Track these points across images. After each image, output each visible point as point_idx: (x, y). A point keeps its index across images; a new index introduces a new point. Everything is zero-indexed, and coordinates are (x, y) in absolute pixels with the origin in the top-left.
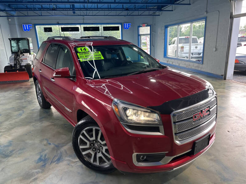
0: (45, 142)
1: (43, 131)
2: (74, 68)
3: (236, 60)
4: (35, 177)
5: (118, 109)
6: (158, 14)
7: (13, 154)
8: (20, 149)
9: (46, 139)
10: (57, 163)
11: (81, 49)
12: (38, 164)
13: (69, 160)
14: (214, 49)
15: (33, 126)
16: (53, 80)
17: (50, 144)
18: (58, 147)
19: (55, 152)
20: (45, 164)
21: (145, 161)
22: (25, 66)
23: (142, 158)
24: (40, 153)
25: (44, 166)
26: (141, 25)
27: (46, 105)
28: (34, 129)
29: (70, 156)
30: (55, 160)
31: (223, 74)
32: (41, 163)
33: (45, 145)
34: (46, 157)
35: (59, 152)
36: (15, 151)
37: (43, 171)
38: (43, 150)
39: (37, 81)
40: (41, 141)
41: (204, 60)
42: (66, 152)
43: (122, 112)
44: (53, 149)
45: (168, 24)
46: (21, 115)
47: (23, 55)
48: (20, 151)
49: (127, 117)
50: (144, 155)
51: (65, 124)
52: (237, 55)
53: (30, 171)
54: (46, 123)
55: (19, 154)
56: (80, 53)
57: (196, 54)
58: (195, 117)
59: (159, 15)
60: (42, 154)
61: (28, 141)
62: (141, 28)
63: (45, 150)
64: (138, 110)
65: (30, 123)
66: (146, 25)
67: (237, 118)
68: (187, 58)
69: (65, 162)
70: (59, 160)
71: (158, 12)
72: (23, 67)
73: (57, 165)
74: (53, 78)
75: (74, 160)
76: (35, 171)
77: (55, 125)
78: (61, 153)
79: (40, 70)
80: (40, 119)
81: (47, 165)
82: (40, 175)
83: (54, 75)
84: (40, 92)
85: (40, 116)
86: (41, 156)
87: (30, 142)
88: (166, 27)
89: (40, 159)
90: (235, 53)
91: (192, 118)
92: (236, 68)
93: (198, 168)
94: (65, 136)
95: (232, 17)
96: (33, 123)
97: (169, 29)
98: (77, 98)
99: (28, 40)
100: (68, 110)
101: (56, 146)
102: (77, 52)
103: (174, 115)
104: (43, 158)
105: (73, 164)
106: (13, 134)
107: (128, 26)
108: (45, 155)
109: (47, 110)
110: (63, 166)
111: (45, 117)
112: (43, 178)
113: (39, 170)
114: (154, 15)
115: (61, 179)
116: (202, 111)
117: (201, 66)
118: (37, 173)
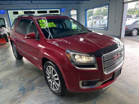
0: (22, 79)
1: (20, 73)
2: (38, 32)
3: (126, 28)
4: (19, 100)
5: (69, 55)
7: (3, 87)
8: (7, 84)
9: (23, 77)
10: (32, 91)
11: (41, 21)
12: (20, 92)
13: (39, 88)
14: (114, 22)
15: (13, 70)
16: (24, 41)
17: (25, 80)
18: (31, 81)
19: (30, 84)
20: (24, 92)
21: (87, 85)
22: (3, 35)
23: (85, 84)
24: (20, 85)
25: (24, 93)
27: (19, 57)
28: (14, 72)
29: (39, 86)
30: (30, 89)
31: (119, 35)
32: (22, 92)
33: (22, 81)
34: (24, 88)
35: (32, 84)
36: (4, 85)
37: (24, 96)
38: (22, 84)
39: (13, 43)
40: (20, 79)
41: (108, 28)
42: (36, 84)
43: (72, 57)
44: (28, 83)
45: (87, 8)
46: (4, 64)
47: (2, 28)
48: (7, 86)
49: (76, 60)
50: (86, 82)
51: (33, 68)
52: (126, 25)
53: (15, 97)
54: (21, 68)
55: (7, 87)
56: (41, 23)
57: (103, 25)
58: (114, 58)
59: (82, 3)
60: (21, 86)
61: (11, 79)
62: (71, 11)
63: (23, 84)
64: (82, 55)
65: (11, 68)
66: (74, 9)
67: (131, 58)
68: (99, 27)
69: (37, 90)
70: (33, 89)
71: (81, 1)
72: (2, 36)
73: (32, 92)
74: (24, 40)
75: (42, 88)
76: (19, 96)
77: (27, 69)
78: (33, 85)
79: (15, 36)
80: (17, 66)
81: (26, 92)
82: (22, 99)
83: (26, 37)
84: (15, 49)
85: (17, 64)
86: (21, 87)
87: (13, 79)
88: (86, 10)
89: (21, 89)
90: (125, 24)
91: (113, 58)
92: (126, 32)
93: (115, 87)
94: (34, 75)
95: (123, 3)
96: (13, 69)
97: (87, 11)
98: (41, 51)
99: (4, 19)
100: (36, 59)
101: (30, 81)
102: (39, 23)
103: (103, 57)
104: (22, 88)
105: (42, 91)
106: (1, 76)
108: (24, 87)
109: (20, 60)
110: (35, 92)
111: (20, 65)
112: (24, 100)
113: (21, 96)
114: (78, 3)
115: (36, 100)
116: (117, 54)
117: (106, 31)
118: (20, 98)
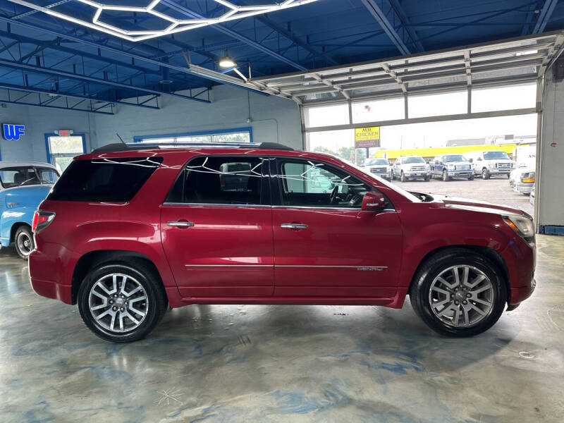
0: (334, 358)
6: (108, 109)
10: (422, 358)
12: (409, 373)
17: (347, 355)
26: (56, 132)
43: (518, 225)
59: (112, 114)
62: (54, 138)
71: (110, 105)
73: (427, 359)
95: (303, 131)
104: (392, 367)
107: (17, 133)
